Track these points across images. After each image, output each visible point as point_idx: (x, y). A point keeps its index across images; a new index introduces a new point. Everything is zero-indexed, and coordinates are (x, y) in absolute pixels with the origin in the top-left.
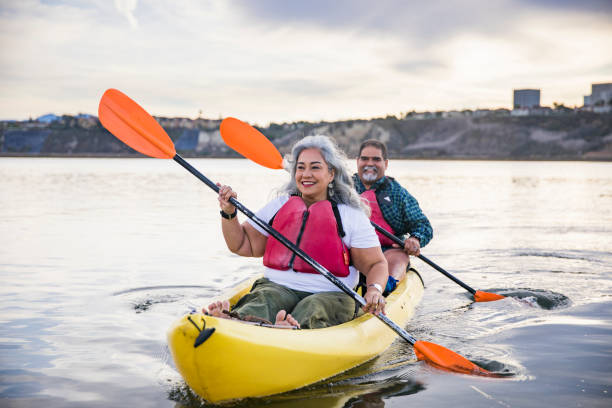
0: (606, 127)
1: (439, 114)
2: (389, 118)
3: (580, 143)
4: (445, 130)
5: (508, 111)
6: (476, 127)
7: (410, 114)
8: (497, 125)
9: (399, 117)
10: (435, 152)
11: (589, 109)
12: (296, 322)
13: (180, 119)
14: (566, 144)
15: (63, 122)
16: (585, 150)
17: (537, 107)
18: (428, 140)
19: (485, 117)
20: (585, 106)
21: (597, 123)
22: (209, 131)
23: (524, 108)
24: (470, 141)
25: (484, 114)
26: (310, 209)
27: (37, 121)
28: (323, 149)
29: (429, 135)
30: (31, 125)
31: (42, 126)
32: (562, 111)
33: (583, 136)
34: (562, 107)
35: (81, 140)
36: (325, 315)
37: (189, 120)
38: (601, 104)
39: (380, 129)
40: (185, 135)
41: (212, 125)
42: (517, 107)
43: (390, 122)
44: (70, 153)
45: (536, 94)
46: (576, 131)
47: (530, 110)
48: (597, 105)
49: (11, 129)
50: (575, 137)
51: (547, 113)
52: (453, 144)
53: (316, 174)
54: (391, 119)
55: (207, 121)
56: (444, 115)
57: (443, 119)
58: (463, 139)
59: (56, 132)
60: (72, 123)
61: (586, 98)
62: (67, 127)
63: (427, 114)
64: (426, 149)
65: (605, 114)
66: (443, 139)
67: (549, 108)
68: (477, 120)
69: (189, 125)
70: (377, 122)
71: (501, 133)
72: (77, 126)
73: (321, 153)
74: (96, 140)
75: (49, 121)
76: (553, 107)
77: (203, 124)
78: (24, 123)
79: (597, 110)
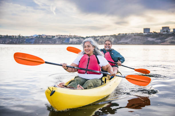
0: (166, 37)
1: (126, 34)
2: (114, 35)
3: (159, 41)
4: (127, 38)
5: (142, 33)
6: (135, 37)
7: (119, 34)
8: (140, 37)
9: (116, 35)
10: (125, 43)
11: (161, 33)
12: (82, 88)
13: (65, 36)
14: (156, 41)
15: (39, 36)
16: (160, 43)
17: (149, 32)
18: (123, 40)
19: (137, 35)
20: (161, 32)
21: (164, 36)
22: (72, 38)
23: (146, 33)
24: (133, 40)
25: (137, 34)
26: (90, 57)
27: (33, 36)
28: (90, 41)
29: (124, 39)
30: (31, 37)
31: (34, 37)
32: (155, 33)
33: (160, 39)
34: (155, 32)
35: (43, 41)
36: (92, 85)
37: (67, 36)
38: (164, 32)
39: (112, 38)
40: (66, 39)
41: (73, 37)
42: (144, 32)
43: (115, 36)
44: (40, 44)
45: (149, 29)
46: (158, 38)
47: (147, 33)
48: (163, 32)
49: (27, 38)
50: (158, 40)
51: (151, 34)
52: (129, 41)
53: (89, 48)
54: (115, 35)
55: (71, 36)
56: (127, 34)
57: (127, 35)
58: (132, 40)
59: (37, 39)
60: (41, 37)
61: (161, 30)
62: (39, 38)
63: (123, 34)
64: (123, 42)
65: (165, 34)
66: (127, 40)
67: (152, 33)
68: (135, 36)
69: (67, 37)
70: (112, 36)
71: (141, 39)
72: (42, 37)
73: (90, 43)
74: (46, 41)
75: (35, 36)
76: (153, 32)
77: (71, 37)
78: (30, 37)
79: (163, 33)
